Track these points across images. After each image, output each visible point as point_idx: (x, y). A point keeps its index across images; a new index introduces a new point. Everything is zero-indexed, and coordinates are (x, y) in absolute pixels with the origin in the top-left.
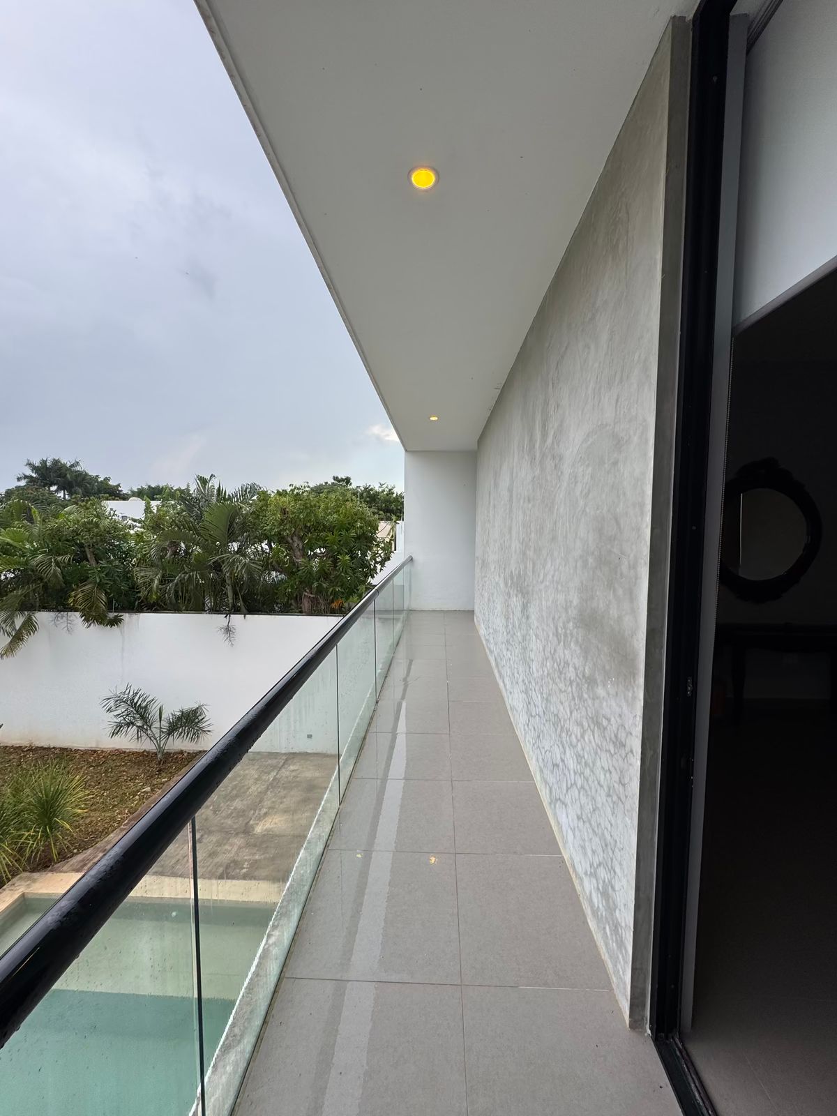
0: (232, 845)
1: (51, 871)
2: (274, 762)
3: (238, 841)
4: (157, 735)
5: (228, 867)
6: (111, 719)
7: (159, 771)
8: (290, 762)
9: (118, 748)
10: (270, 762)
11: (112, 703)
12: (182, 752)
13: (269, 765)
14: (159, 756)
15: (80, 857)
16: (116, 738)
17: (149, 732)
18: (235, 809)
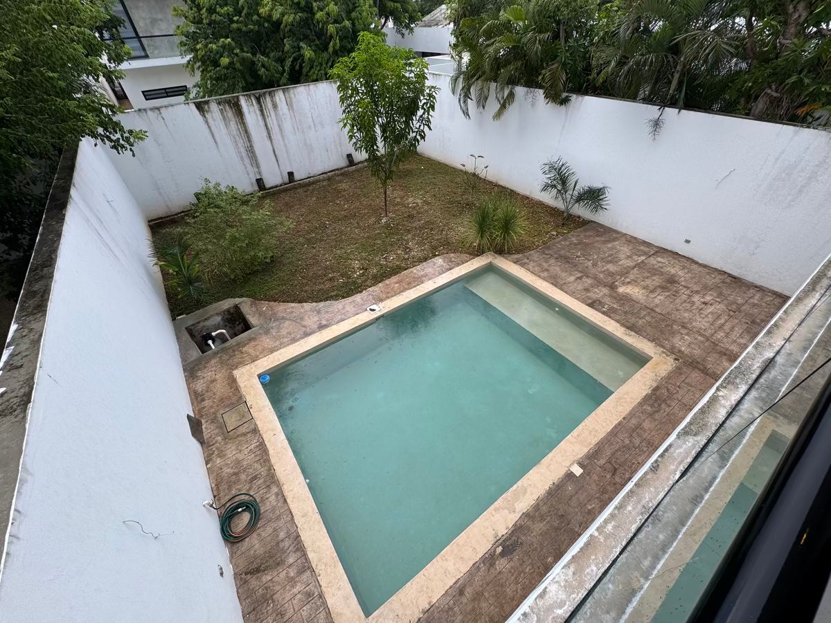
0: (601, 291)
1: (503, 257)
2: (646, 249)
3: (605, 291)
4: (568, 200)
5: (594, 302)
6: (544, 179)
7: (563, 224)
8: (659, 254)
9: (541, 200)
10: (642, 248)
11: (547, 168)
12: (579, 217)
13: (641, 250)
14: (565, 214)
15: (516, 256)
16: (543, 193)
17: (564, 196)
18: (608, 270)
